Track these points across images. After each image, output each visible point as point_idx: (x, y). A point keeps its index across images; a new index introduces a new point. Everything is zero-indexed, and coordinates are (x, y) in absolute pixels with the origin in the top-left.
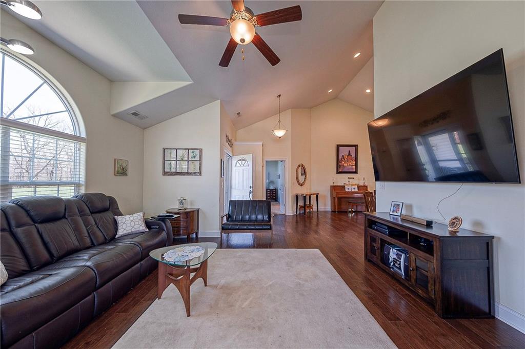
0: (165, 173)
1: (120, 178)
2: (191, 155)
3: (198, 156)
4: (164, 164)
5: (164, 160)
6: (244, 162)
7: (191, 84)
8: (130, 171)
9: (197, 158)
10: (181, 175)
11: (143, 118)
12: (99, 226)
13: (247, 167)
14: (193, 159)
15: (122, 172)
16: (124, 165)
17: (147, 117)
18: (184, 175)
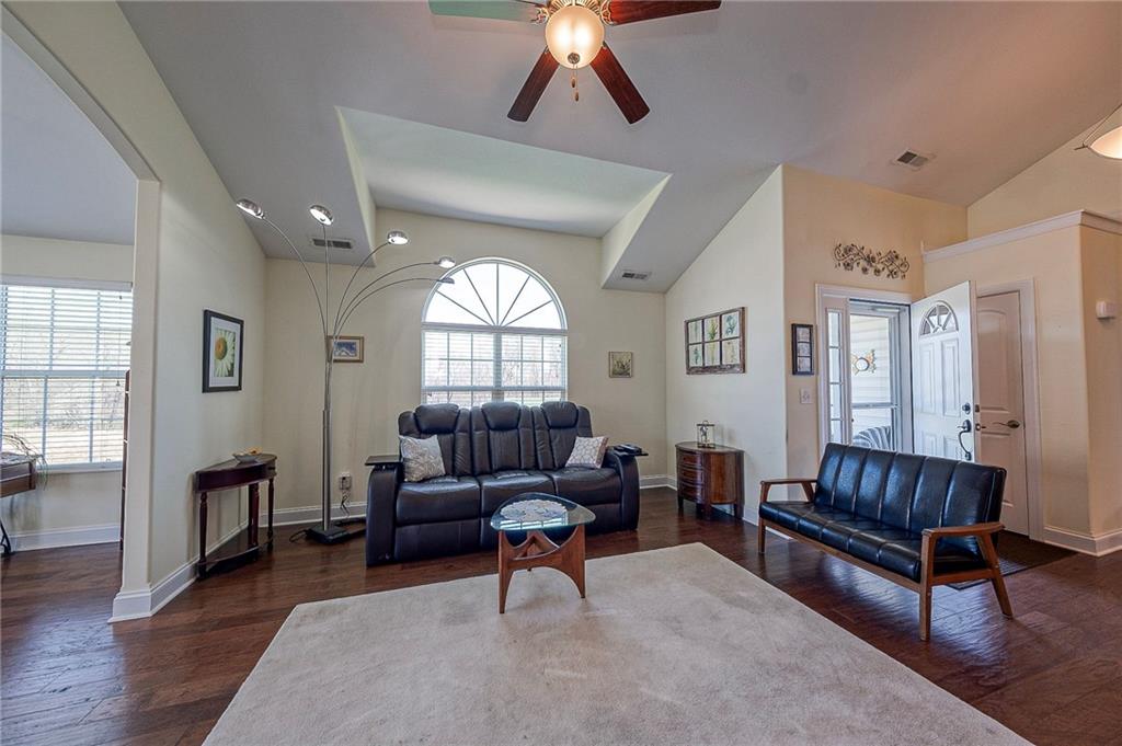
0: (690, 370)
1: (621, 381)
2: (726, 325)
3: (737, 327)
4: (688, 352)
5: (688, 345)
6: (944, 317)
7: (672, 178)
8: (638, 369)
9: (736, 332)
10: (711, 372)
11: (643, 277)
12: (553, 444)
13: (956, 334)
14: (730, 336)
15: (622, 371)
16: (625, 361)
17: (651, 273)
18: (715, 372)
